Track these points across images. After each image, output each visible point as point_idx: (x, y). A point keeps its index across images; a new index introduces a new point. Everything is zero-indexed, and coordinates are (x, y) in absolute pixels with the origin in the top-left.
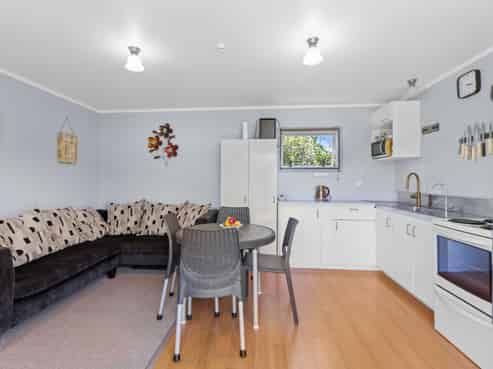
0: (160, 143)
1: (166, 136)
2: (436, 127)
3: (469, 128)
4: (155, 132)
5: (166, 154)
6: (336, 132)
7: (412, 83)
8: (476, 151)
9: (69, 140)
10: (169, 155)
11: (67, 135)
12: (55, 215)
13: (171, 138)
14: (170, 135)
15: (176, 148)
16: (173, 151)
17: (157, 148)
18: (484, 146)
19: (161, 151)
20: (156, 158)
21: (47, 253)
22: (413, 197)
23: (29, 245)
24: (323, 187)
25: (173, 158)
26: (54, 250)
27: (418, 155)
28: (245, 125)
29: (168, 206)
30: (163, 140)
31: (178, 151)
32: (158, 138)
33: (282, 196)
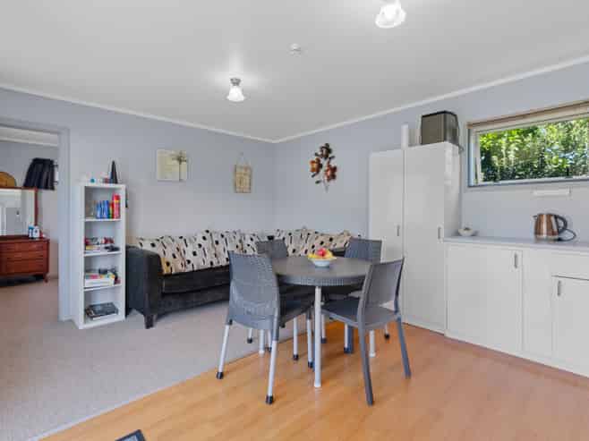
0: (321, 166)
1: (326, 157)
4: (315, 155)
5: (326, 178)
9: (243, 171)
10: (329, 180)
11: (241, 167)
12: (222, 236)
13: (330, 158)
14: (330, 155)
15: (334, 170)
16: (333, 173)
17: (318, 172)
19: (322, 175)
20: (318, 182)
21: (209, 266)
23: (195, 257)
25: (332, 182)
26: (215, 265)
28: (405, 128)
29: (322, 235)
30: (324, 162)
31: (336, 173)
32: (319, 161)
33: (467, 229)
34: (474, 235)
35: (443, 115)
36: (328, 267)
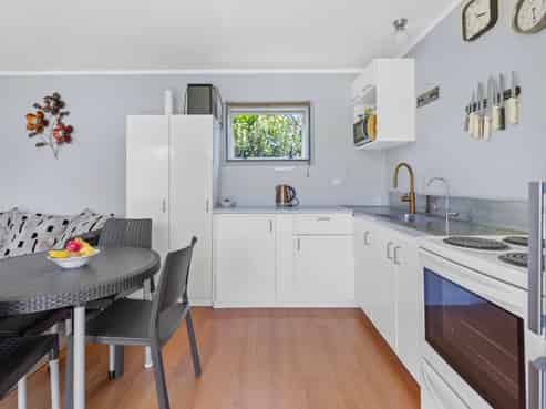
0: (46, 123)
1: (55, 111)
2: (435, 94)
3: (480, 86)
4: (36, 105)
5: (55, 140)
6: (306, 109)
7: (400, 25)
8: (491, 121)
10: (60, 141)
13: (62, 114)
14: (61, 110)
15: (69, 130)
16: (66, 134)
17: (40, 130)
18: (502, 111)
19: (47, 135)
20: (39, 145)
22: (404, 199)
24: (285, 187)
25: (66, 146)
27: (413, 139)
28: (168, 94)
29: (50, 217)
30: (52, 119)
31: (72, 135)
32: (41, 115)
33: (227, 200)
34: (233, 206)
35: (207, 88)
36: (85, 267)
